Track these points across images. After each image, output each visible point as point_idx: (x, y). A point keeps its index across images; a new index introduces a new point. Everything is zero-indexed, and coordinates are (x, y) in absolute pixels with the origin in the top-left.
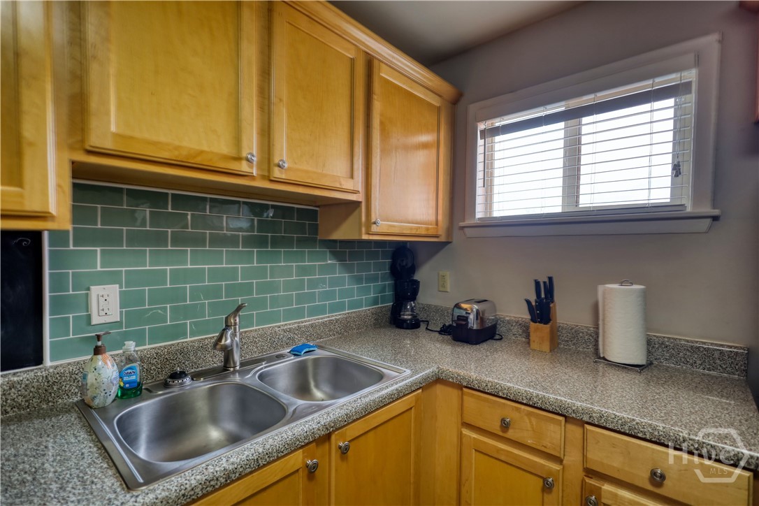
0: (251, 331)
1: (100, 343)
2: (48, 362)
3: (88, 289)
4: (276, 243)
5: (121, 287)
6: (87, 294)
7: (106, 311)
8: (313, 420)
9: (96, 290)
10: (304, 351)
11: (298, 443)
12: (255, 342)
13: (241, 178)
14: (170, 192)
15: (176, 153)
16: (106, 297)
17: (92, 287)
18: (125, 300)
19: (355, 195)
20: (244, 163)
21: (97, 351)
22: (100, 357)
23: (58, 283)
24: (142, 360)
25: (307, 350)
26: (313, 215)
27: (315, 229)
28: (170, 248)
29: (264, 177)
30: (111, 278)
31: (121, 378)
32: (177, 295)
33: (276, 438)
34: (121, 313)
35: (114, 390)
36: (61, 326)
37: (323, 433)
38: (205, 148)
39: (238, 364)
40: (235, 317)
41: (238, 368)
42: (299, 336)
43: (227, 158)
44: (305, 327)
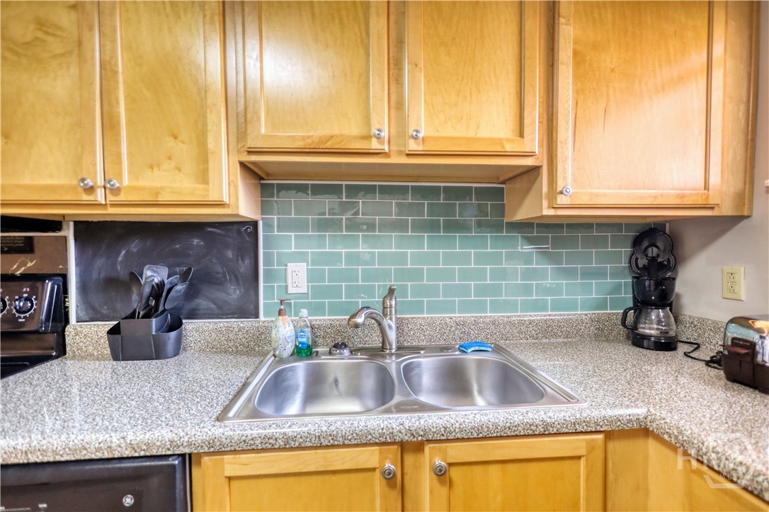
0: (419, 318)
1: (282, 307)
2: (262, 318)
3: (286, 265)
5: (308, 265)
6: (286, 269)
7: (297, 283)
8: (397, 419)
9: (291, 266)
10: (473, 349)
11: (370, 437)
12: (423, 329)
13: (375, 156)
14: (344, 183)
15: (309, 141)
16: (297, 273)
17: (288, 264)
18: (313, 276)
19: (530, 158)
20: (374, 140)
21: (280, 313)
22: (280, 317)
23: (268, 261)
24: (312, 327)
25: (477, 348)
26: (498, 193)
27: (501, 210)
28: (344, 233)
29: (400, 153)
30: (300, 257)
31: (297, 337)
32: (350, 276)
33: (346, 422)
34: (308, 286)
35: (290, 348)
36: (269, 290)
37: (406, 438)
38: (337, 132)
39: (394, 346)
40: (391, 299)
41: (393, 351)
42: (476, 332)
43: (356, 138)
44: (484, 322)
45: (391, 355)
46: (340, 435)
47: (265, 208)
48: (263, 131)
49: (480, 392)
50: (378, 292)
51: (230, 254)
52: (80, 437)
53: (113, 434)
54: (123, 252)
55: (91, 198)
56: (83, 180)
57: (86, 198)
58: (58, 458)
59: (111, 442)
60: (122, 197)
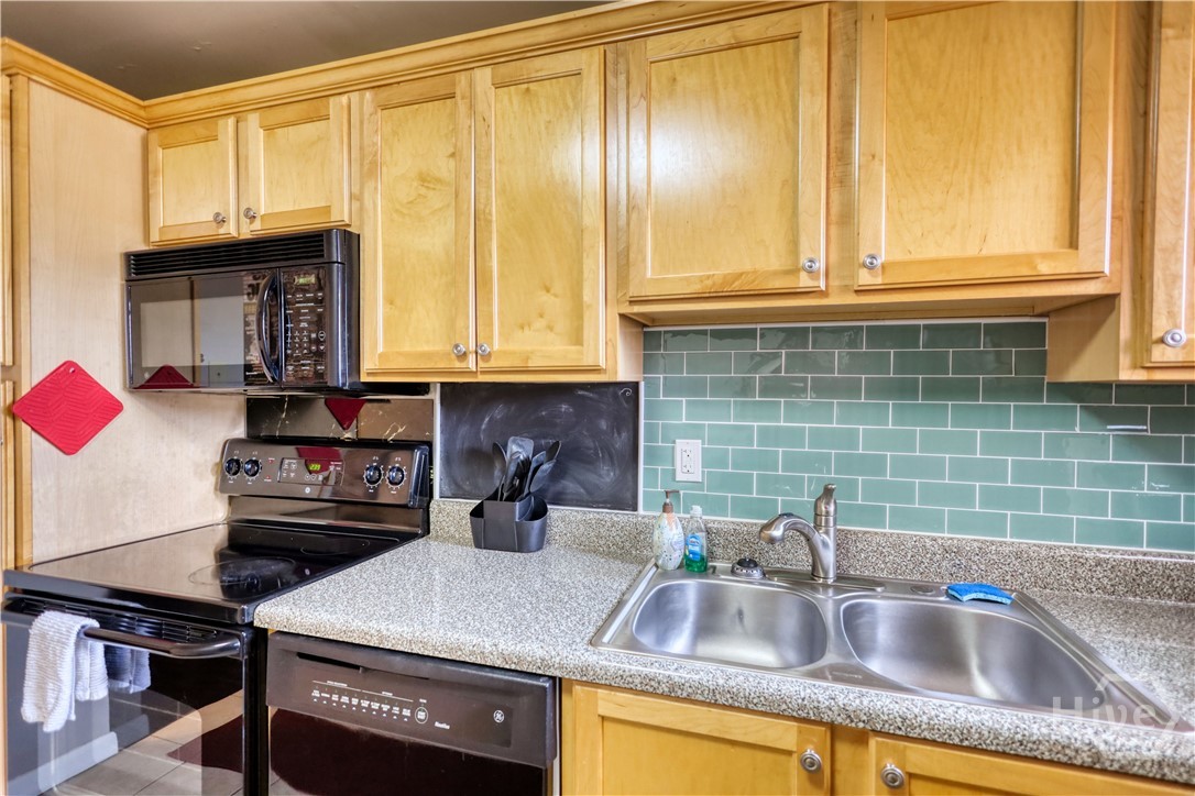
0: (876, 533)
1: (668, 501)
2: (641, 511)
3: (674, 442)
4: (936, 390)
5: (703, 443)
6: (673, 448)
7: (688, 468)
8: (826, 689)
9: (681, 444)
10: (974, 596)
11: (784, 707)
12: (882, 553)
13: (804, 296)
14: (759, 326)
15: (709, 282)
16: (688, 453)
17: (677, 441)
18: (710, 459)
19: (1093, 282)
20: (803, 275)
21: (666, 508)
22: (665, 515)
23: (651, 437)
24: (708, 531)
25: (981, 596)
26: (1035, 333)
27: (1040, 361)
28: (757, 399)
29: (845, 289)
30: (693, 432)
31: (686, 544)
32: (765, 461)
33: (751, 679)
34: (703, 472)
35: (676, 558)
36: (652, 474)
37: (839, 720)
38: (748, 267)
39: (831, 574)
40: (828, 503)
41: (830, 581)
42: (983, 567)
43: (776, 274)
44: (998, 553)
45: (826, 586)
46: (742, 694)
47: (648, 364)
48: (649, 274)
49: (984, 670)
50: (809, 487)
51: (603, 424)
52: (456, 636)
53: (485, 639)
54: (487, 419)
55: (463, 365)
56: (457, 346)
57: (458, 365)
58: (437, 654)
59: (484, 648)
60: (493, 363)
